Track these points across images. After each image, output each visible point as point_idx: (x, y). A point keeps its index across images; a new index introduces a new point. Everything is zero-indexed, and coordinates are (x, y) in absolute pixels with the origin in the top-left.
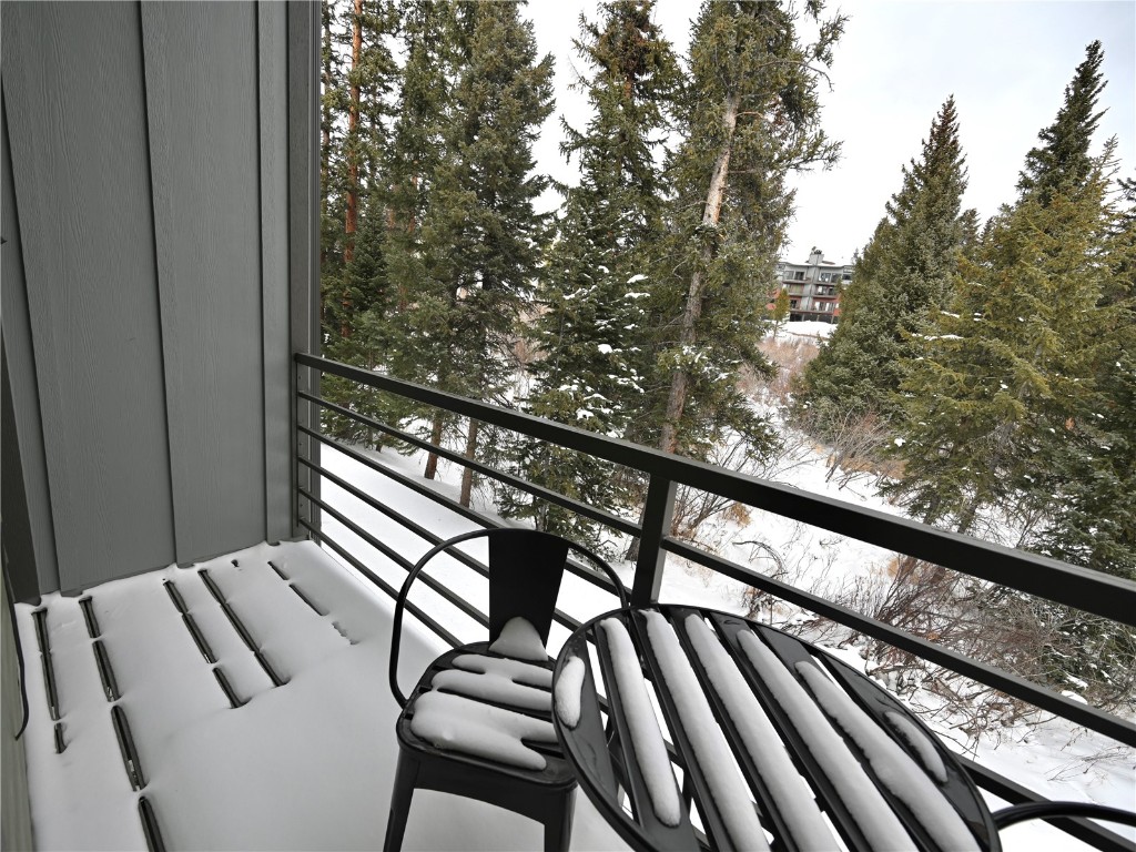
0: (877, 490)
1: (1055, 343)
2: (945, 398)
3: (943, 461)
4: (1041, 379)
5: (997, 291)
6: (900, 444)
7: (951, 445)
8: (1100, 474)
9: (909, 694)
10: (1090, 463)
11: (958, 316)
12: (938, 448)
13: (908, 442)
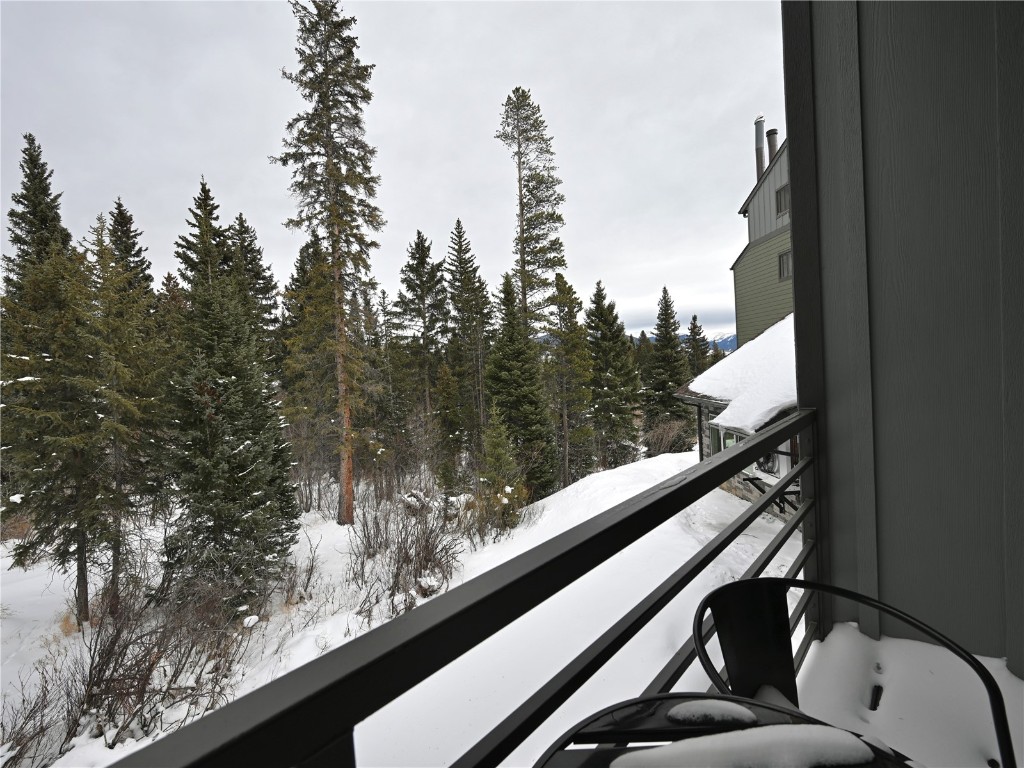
0: (11, 561)
1: (127, 374)
2: (54, 438)
3: (71, 500)
4: (129, 404)
5: (59, 333)
6: (19, 501)
7: (73, 482)
8: (197, 461)
9: (159, 724)
10: (188, 456)
11: (27, 358)
12: (61, 489)
13: (27, 495)
